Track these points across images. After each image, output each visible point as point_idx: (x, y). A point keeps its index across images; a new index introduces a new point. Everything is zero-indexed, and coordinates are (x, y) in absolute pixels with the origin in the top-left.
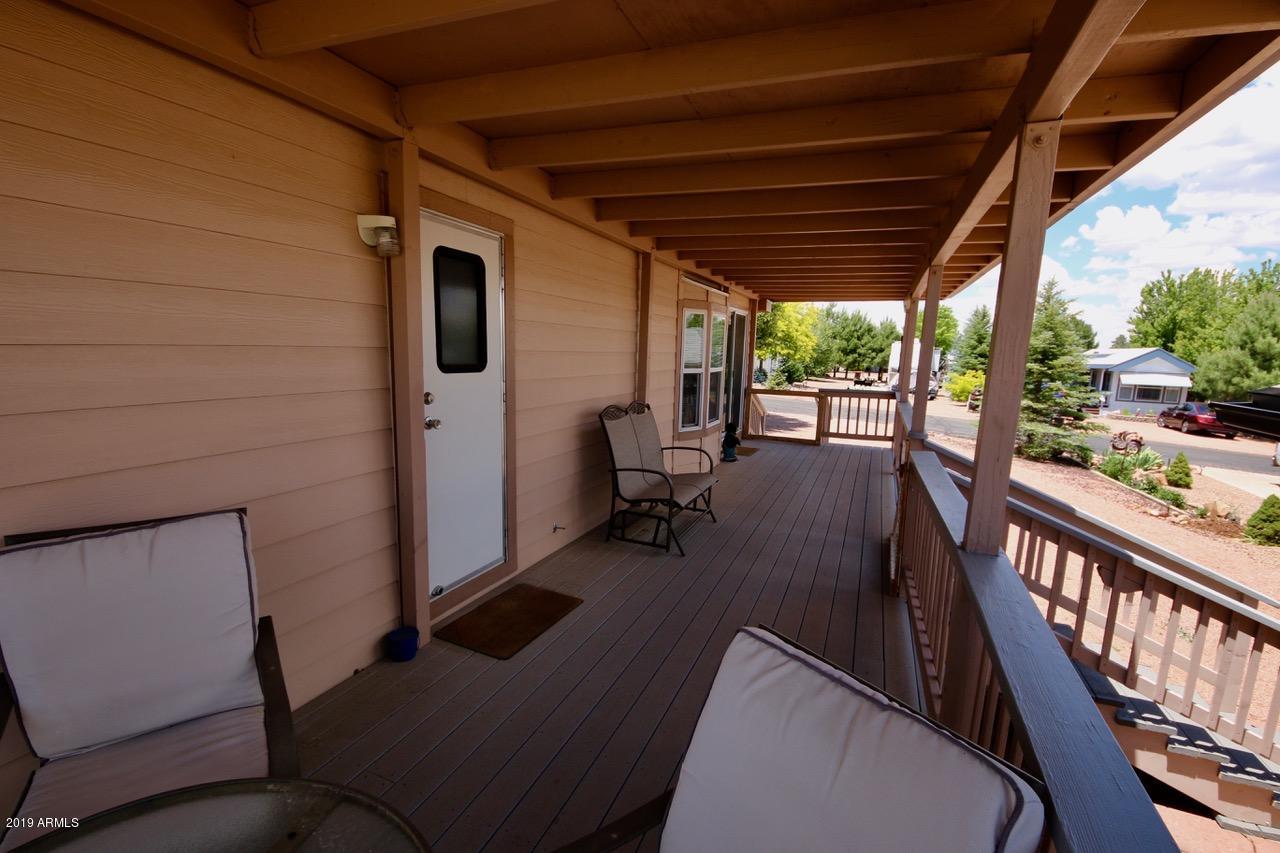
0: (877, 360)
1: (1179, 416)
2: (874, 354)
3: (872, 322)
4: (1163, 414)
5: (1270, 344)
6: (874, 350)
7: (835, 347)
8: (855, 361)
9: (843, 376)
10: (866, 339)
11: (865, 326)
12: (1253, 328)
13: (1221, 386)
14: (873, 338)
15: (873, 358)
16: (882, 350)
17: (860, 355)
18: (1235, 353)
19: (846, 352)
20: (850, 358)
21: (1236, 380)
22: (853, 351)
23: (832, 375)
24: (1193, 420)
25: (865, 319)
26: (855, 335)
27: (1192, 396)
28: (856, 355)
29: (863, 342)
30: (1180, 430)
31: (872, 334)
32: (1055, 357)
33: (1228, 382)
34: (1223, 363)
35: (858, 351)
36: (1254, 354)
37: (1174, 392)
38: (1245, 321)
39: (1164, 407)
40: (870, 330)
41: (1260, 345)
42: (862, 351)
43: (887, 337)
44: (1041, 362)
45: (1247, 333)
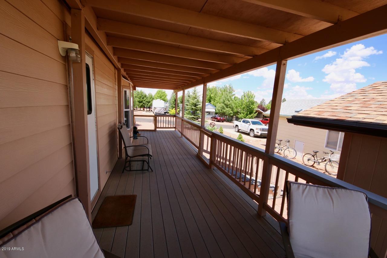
0: (149, 105)
1: (214, 118)
2: (147, 103)
3: (146, 94)
4: (212, 118)
5: (227, 103)
6: (147, 102)
7: (136, 101)
8: (142, 105)
9: (139, 109)
10: (145, 99)
11: (144, 95)
12: (225, 99)
13: (220, 111)
14: (147, 98)
15: (147, 104)
16: (150, 102)
17: (143, 103)
18: (223, 105)
19: (140, 102)
20: (141, 104)
21: (223, 110)
22: (142, 102)
23: (136, 109)
24: (217, 119)
25: (144, 93)
26: (142, 97)
27: (216, 113)
28: (142, 103)
29: (144, 99)
30: (215, 121)
31: (146, 97)
32: (197, 105)
33: (222, 110)
34: (220, 106)
35: (143, 102)
36: (225, 104)
37: (213, 112)
38: (223, 98)
39: (211, 116)
40: (145, 96)
41: (226, 103)
42: (144, 102)
43: (151, 98)
44: (195, 106)
45: (224, 100)
